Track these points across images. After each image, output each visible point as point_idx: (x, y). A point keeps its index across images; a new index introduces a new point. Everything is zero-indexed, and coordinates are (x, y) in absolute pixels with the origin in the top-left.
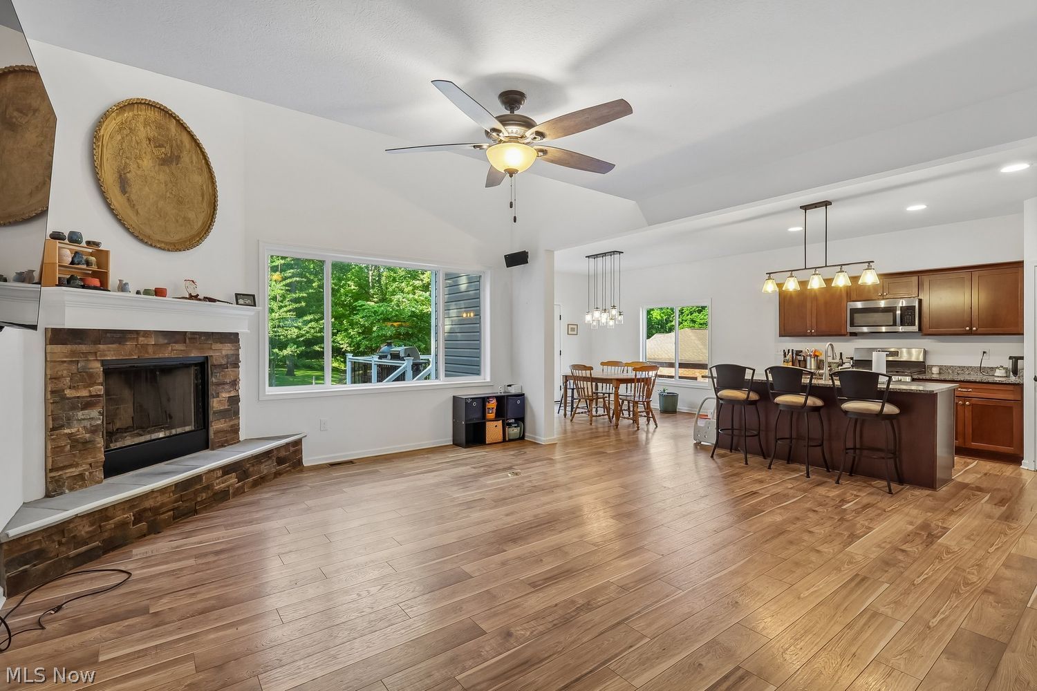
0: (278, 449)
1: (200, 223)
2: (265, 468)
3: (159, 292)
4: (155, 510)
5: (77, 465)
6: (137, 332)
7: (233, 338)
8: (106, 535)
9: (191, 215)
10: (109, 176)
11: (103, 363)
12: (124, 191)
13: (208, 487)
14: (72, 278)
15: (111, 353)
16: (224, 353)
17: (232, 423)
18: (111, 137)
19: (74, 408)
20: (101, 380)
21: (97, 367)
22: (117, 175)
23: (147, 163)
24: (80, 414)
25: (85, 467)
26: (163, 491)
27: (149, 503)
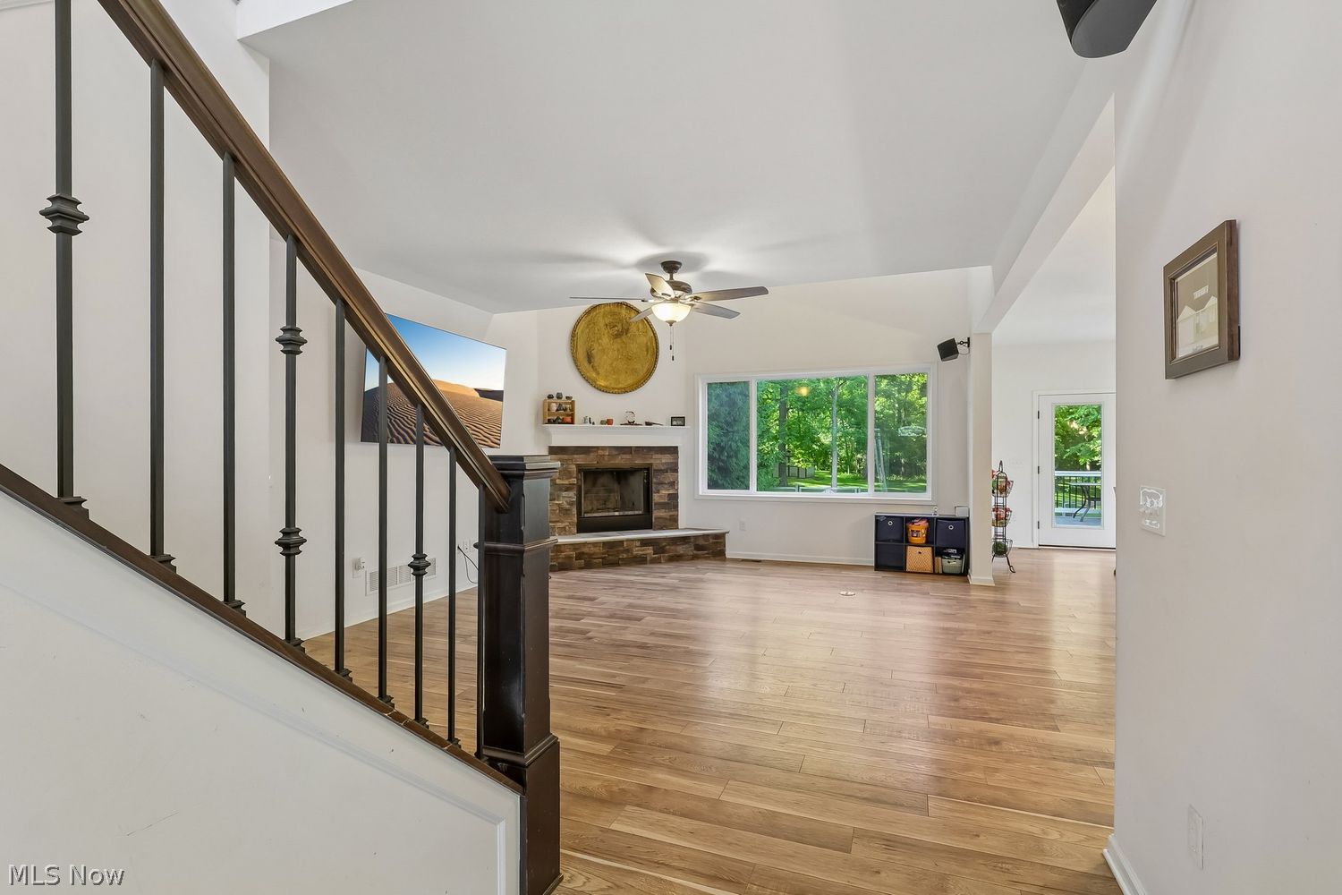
0: (696, 537)
1: (645, 370)
2: (681, 549)
3: (609, 422)
4: (590, 555)
5: (562, 522)
6: (598, 448)
7: (673, 450)
8: (560, 561)
9: (638, 366)
10: (581, 355)
11: (578, 466)
12: (590, 362)
13: (627, 551)
14: (558, 418)
15: (581, 459)
16: (664, 461)
17: (671, 513)
18: (582, 332)
19: (561, 490)
20: (575, 475)
21: (574, 468)
22: (586, 354)
23: (605, 340)
24: (564, 494)
25: (567, 524)
26: (595, 544)
27: (585, 550)
